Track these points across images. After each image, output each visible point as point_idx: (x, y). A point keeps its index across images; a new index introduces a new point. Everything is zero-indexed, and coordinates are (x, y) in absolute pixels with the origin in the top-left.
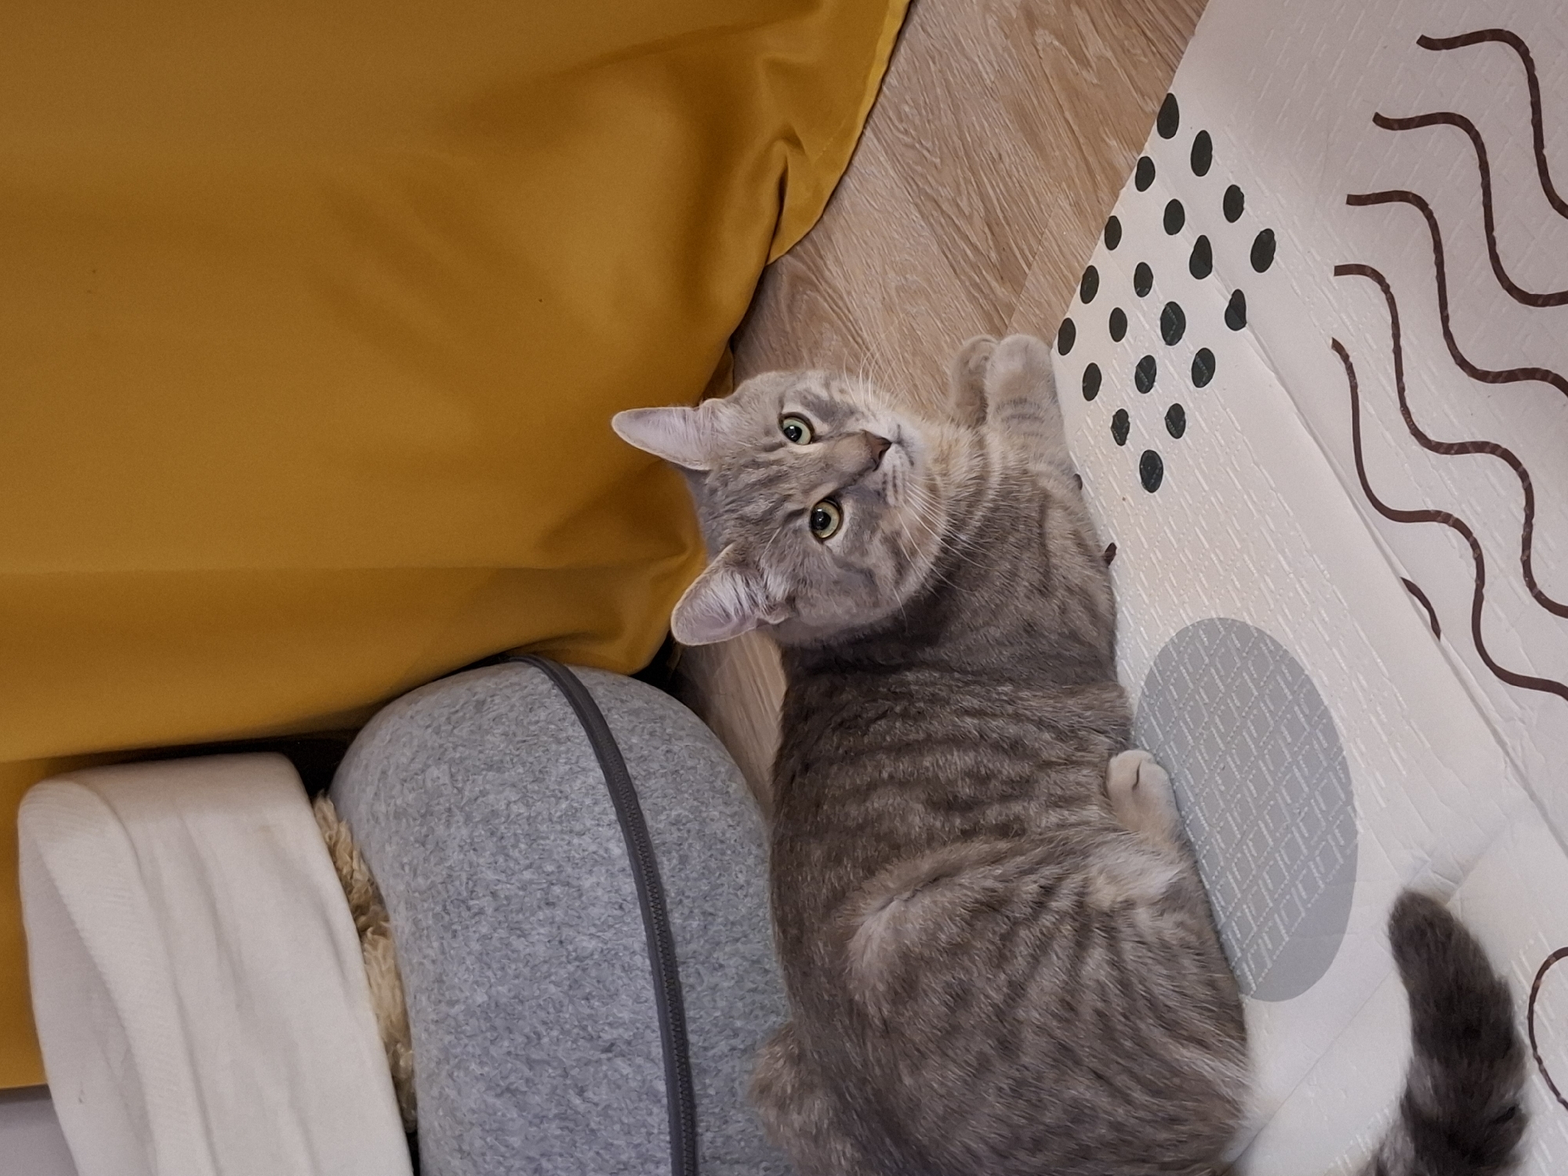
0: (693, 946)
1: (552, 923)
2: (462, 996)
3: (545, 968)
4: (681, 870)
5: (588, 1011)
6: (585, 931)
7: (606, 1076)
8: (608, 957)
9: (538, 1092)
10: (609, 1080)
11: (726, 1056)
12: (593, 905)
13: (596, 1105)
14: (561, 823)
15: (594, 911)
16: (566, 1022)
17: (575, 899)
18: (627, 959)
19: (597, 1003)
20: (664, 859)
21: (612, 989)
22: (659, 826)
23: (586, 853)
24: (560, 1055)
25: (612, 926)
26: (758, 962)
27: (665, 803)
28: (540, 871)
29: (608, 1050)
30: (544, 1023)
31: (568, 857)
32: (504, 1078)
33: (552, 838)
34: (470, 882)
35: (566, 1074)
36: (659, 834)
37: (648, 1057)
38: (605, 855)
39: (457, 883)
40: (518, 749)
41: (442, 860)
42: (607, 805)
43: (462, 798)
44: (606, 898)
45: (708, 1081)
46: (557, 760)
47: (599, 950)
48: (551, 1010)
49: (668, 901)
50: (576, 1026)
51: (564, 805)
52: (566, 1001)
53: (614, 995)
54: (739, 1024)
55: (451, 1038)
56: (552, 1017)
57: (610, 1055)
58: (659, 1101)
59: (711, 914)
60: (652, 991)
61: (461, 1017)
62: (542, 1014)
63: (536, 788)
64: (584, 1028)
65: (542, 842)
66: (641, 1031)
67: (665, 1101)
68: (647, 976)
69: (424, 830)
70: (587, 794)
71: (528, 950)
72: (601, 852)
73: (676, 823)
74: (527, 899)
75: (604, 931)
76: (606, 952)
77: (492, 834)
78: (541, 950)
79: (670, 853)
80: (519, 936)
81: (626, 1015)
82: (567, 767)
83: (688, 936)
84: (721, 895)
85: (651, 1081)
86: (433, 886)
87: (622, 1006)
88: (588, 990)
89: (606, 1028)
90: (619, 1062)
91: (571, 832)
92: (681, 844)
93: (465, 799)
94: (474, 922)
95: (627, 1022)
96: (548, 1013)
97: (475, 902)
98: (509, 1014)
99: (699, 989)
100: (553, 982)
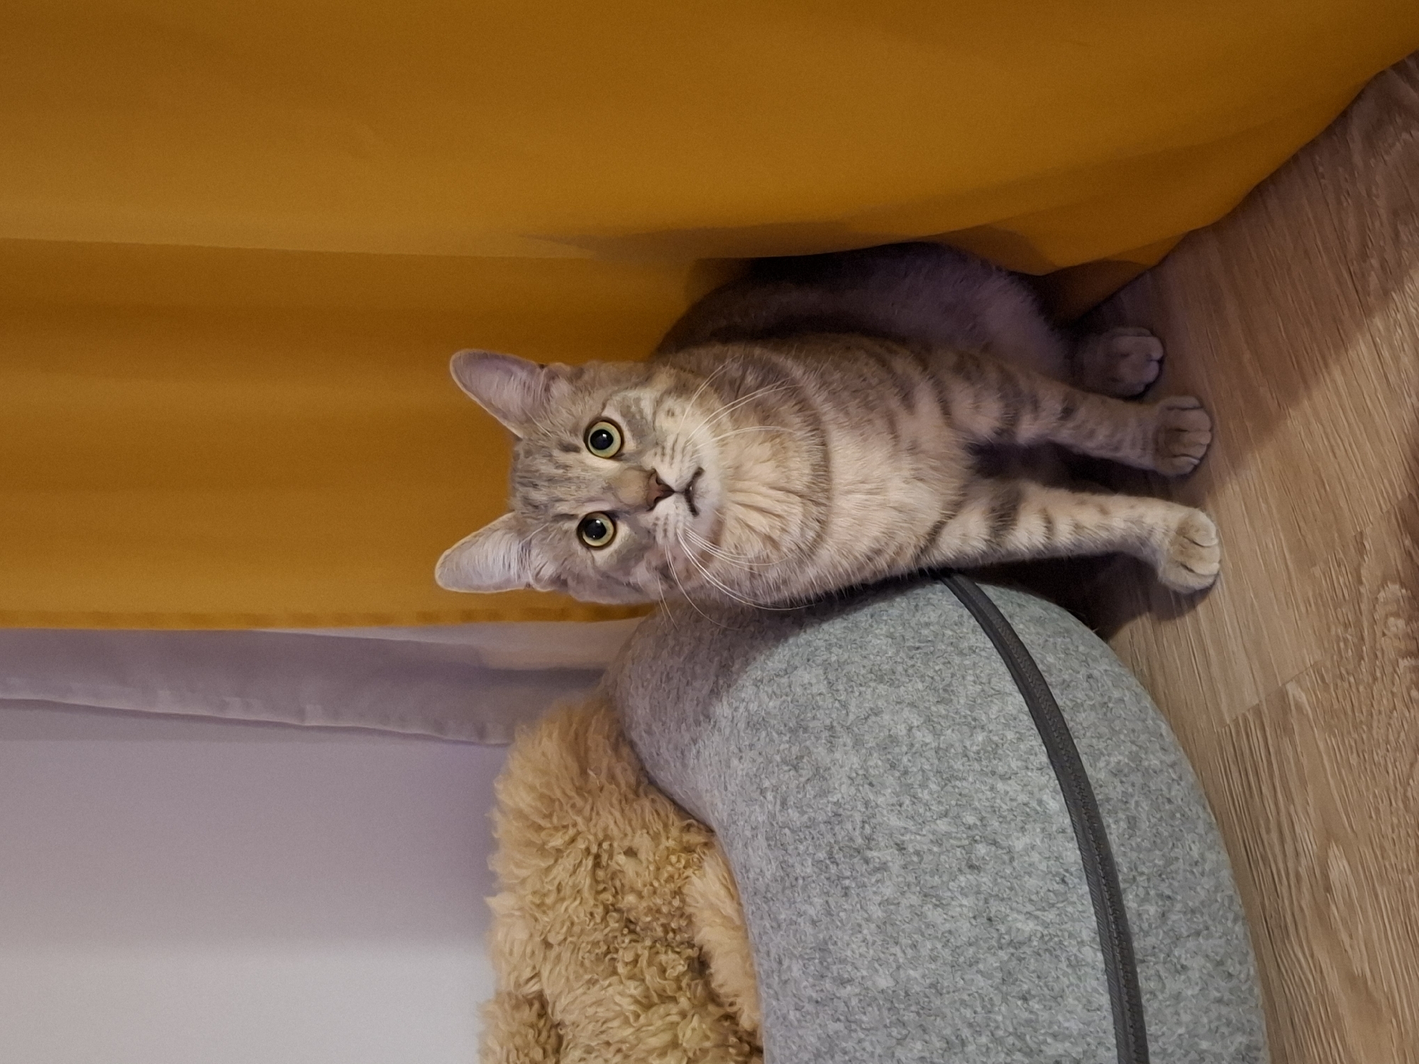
0: (1151, 940)
1: (978, 893)
2: (857, 975)
3: (971, 950)
4: (1130, 837)
5: (1026, 1015)
6: (1020, 907)
8: (1050, 947)
12: (1030, 874)
14: (979, 760)
15: (1031, 883)
16: (997, 1027)
17: (1004, 863)
18: (1075, 950)
19: (1037, 1006)
20: (1111, 821)
21: (1056, 988)
22: (1099, 776)
23: (1015, 804)
25: (1053, 905)
26: (1220, 963)
27: (1101, 745)
28: (958, 821)
30: (970, 1025)
31: (992, 807)
33: (971, 780)
34: (867, 826)
36: (1101, 786)
38: (1038, 808)
39: (849, 826)
40: (912, 658)
41: (824, 793)
42: (1034, 743)
43: (847, 714)
44: (1043, 867)
46: (964, 678)
47: (1039, 935)
48: (979, 1009)
49: (1120, 878)
50: (1010, 1034)
51: (980, 737)
52: (997, 1000)
53: (1058, 997)
54: (1204, 1045)
55: (840, 1026)
56: (979, 1018)
59: (1169, 897)
60: (1107, 997)
61: (854, 1002)
62: (968, 1013)
63: (944, 712)
64: (1021, 1037)
65: (958, 783)
66: (1094, 1048)
69: (795, 750)
70: (1007, 725)
71: (948, 926)
72: (1034, 804)
73: (1117, 773)
74: (943, 857)
75: (1044, 910)
76: (1046, 939)
77: (893, 766)
78: (966, 930)
79: (1116, 813)
80: (936, 906)
81: (1074, 1026)
82: (978, 688)
83: (1145, 926)
84: (1176, 872)
86: (812, 823)
87: (1069, 1012)
88: (1025, 987)
89: (1049, 1040)
91: (993, 773)
92: (1126, 802)
93: (852, 717)
94: (873, 880)
95: (1075, 1033)
96: (975, 1012)
97: (875, 854)
98: (923, 1008)
99: (1160, 997)
100: (979, 972)
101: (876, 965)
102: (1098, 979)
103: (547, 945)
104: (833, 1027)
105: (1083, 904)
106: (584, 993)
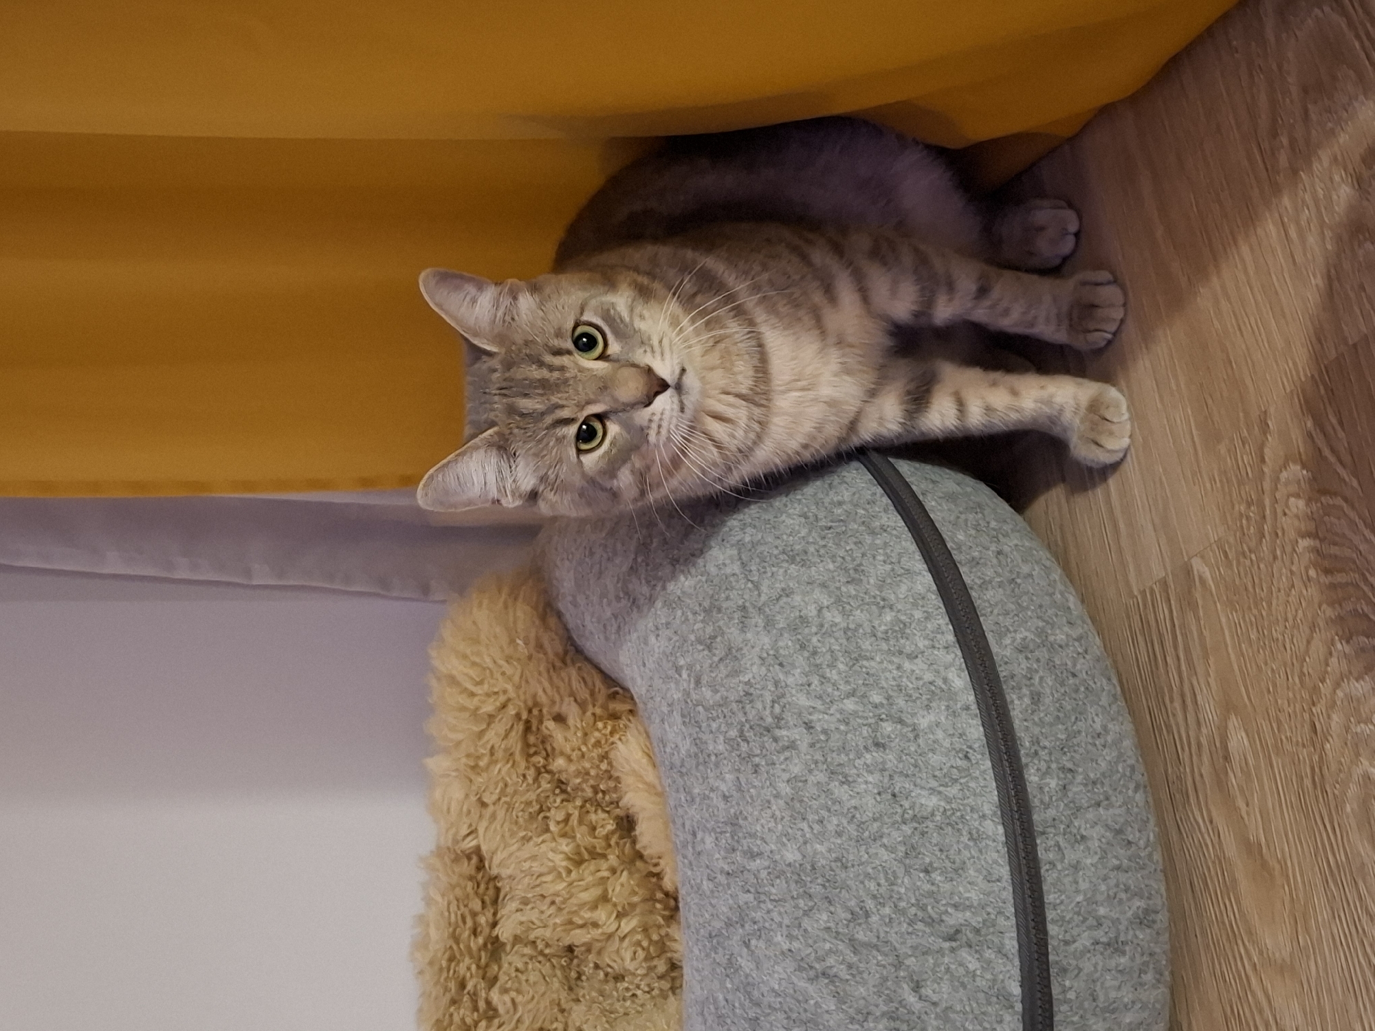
0: (1052, 812)
1: (883, 770)
2: (766, 849)
3: (876, 825)
4: (1033, 712)
5: (927, 887)
6: (923, 783)
7: (948, 970)
8: (953, 821)
9: (864, 983)
10: (952, 975)
11: (1089, 951)
12: (933, 751)
13: (935, 1004)
14: (887, 640)
15: (935, 759)
16: (900, 899)
17: (909, 741)
18: (976, 824)
19: (939, 878)
20: (1014, 697)
21: (958, 861)
22: (1004, 653)
23: (921, 683)
24: (893, 938)
25: (956, 781)
26: (1119, 832)
27: (1008, 622)
28: (865, 700)
29: (951, 938)
30: (874, 897)
31: (899, 686)
32: (818, 959)
33: (878, 659)
34: (776, 705)
35: (898, 965)
36: (1006, 663)
37: (1000, 951)
38: (943, 686)
39: (759, 705)
40: (824, 538)
41: (735, 673)
42: (941, 622)
43: (759, 595)
44: (947, 744)
45: (1067, 983)
46: (874, 557)
47: (941, 810)
48: (883, 881)
49: (1022, 752)
50: (913, 905)
51: (888, 617)
52: (901, 872)
53: (959, 870)
54: (1102, 911)
55: (750, 897)
56: (882, 890)
57: (954, 944)
58: (1012, 1007)
59: (1071, 770)
60: (1008, 868)
61: (764, 874)
62: (872, 886)
63: (854, 593)
64: (923, 908)
65: (865, 663)
66: (993, 917)
67: (1019, 1007)
68: (1000, 847)
69: (709, 630)
70: (915, 605)
71: (853, 802)
72: (939, 682)
73: (1022, 649)
74: (849, 736)
75: (946, 786)
76: (949, 813)
77: (803, 647)
78: (871, 805)
79: (1020, 689)
80: (842, 783)
81: (974, 896)
82: (888, 567)
83: (1047, 799)
84: (1078, 745)
85: (1003, 981)
86: (725, 702)
87: (969, 883)
88: (927, 860)
90: (964, 954)
91: (901, 653)
92: (1031, 678)
93: (764, 598)
94: (782, 758)
95: (975, 904)
96: (879, 885)
97: (784, 733)
98: (828, 881)
99: (1059, 867)
100: (884, 846)
101: (784, 840)
102: (998, 851)
103: (484, 805)
104: (745, 898)
105: (985, 779)
106: (519, 849)
